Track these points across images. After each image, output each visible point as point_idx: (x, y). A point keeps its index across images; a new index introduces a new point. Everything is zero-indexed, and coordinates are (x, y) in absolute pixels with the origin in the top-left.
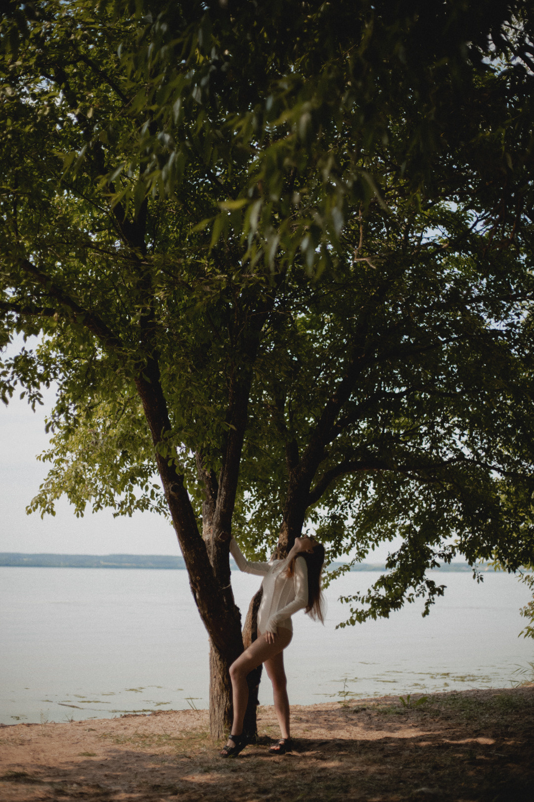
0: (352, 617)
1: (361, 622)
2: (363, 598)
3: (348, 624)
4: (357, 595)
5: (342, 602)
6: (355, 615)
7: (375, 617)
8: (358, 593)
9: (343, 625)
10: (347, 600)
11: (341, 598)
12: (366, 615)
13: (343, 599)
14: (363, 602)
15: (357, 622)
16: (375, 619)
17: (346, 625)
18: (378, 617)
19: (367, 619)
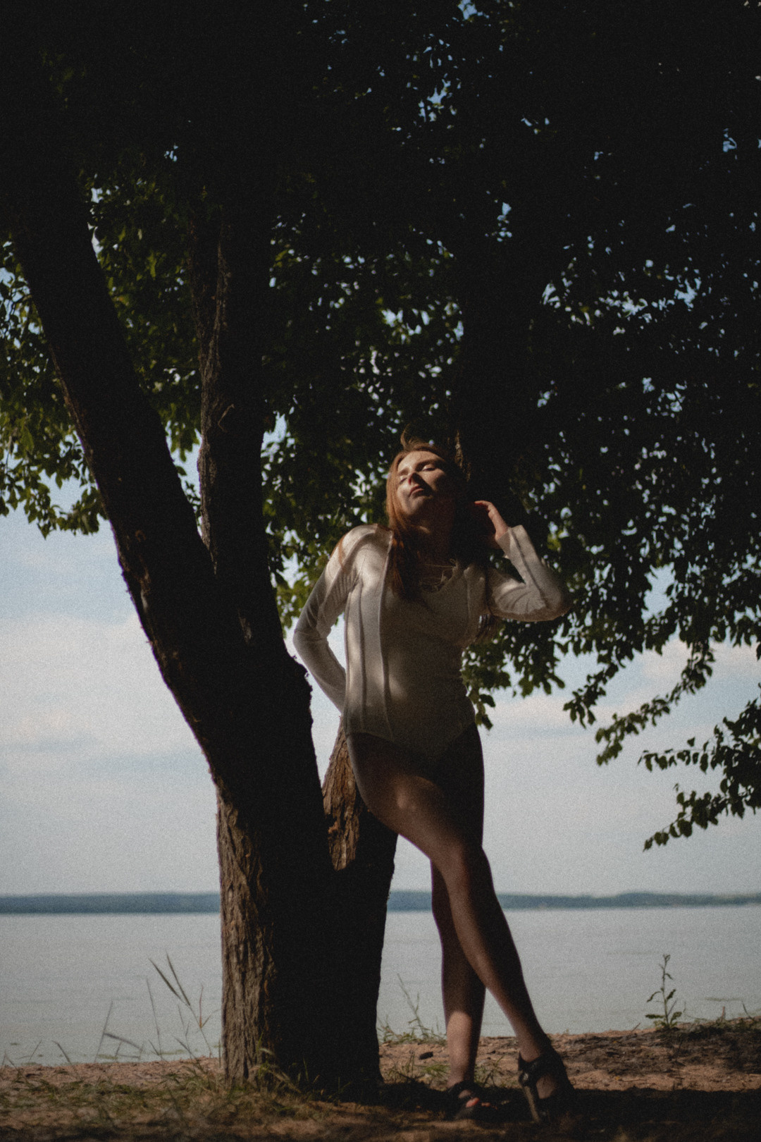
0: (681, 815)
1: (704, 826)
2: (705, 757)
3: (675, 835)
4: (688, 747)
5: (649, 767)
6: (689, 810)
7: (738, 810)
8: (691, 742)
9: (661, 838)
10: (663, 763)
11: (648, 758)
12: (719, 806)
13: (653, 760)
14: (704, 768)
15: (695, 826)
16: (741, 814)
17: (671, 838)
18: (748, 810)
19: (721, 817)
